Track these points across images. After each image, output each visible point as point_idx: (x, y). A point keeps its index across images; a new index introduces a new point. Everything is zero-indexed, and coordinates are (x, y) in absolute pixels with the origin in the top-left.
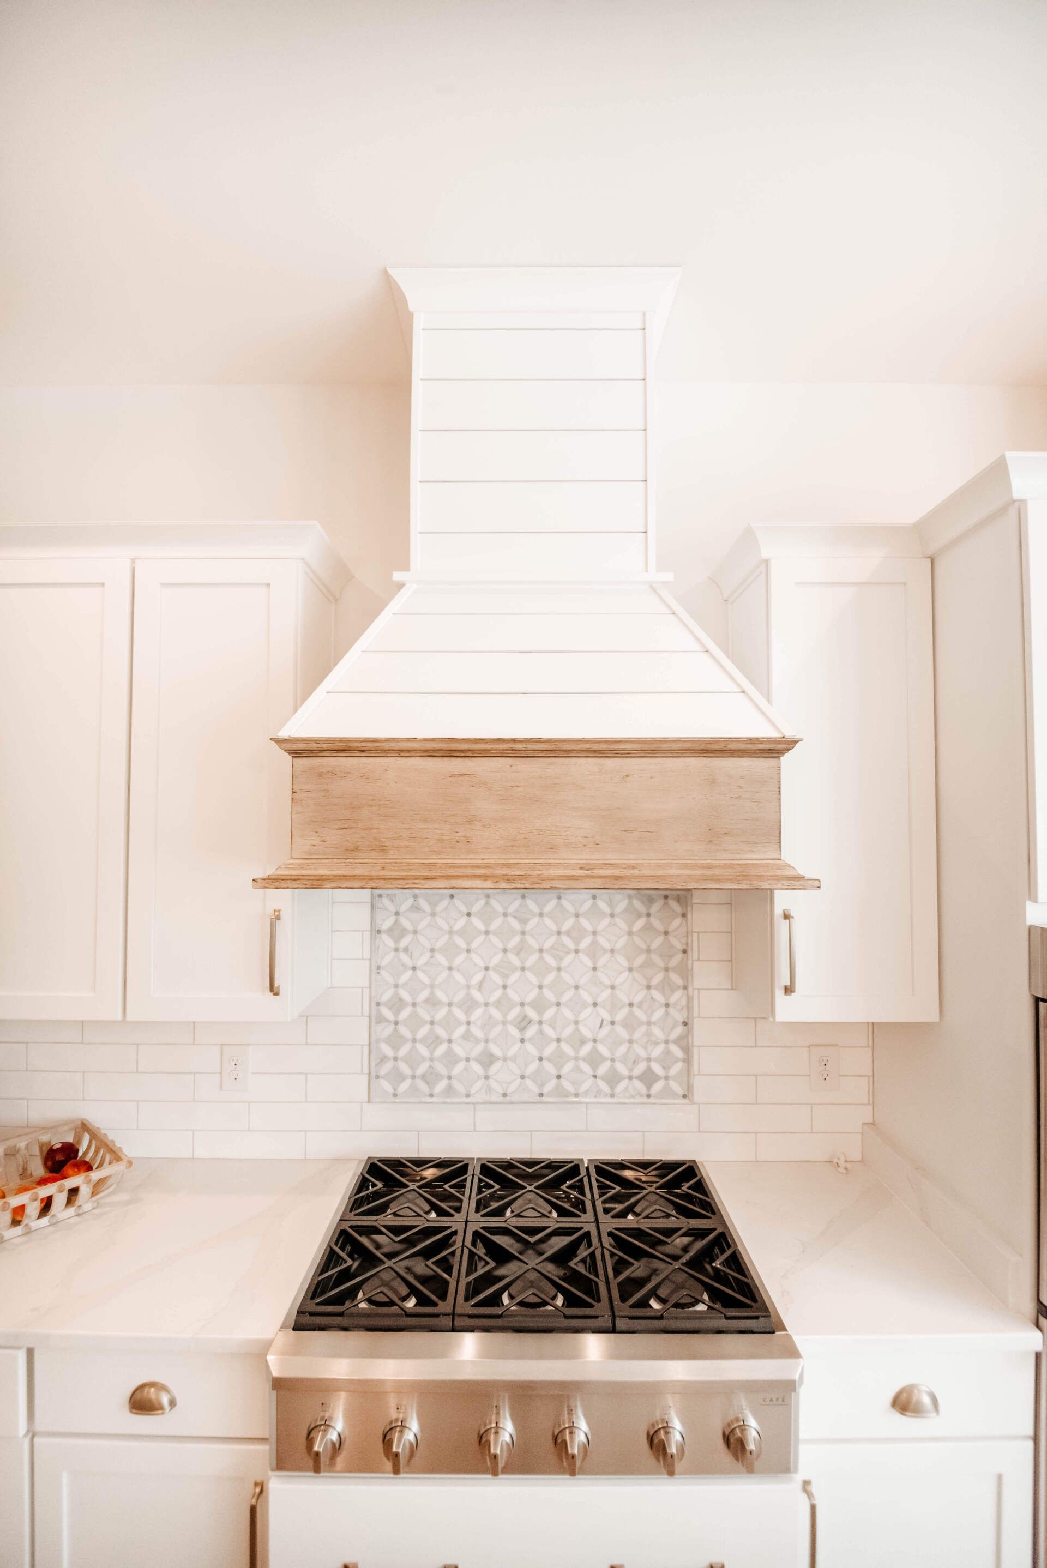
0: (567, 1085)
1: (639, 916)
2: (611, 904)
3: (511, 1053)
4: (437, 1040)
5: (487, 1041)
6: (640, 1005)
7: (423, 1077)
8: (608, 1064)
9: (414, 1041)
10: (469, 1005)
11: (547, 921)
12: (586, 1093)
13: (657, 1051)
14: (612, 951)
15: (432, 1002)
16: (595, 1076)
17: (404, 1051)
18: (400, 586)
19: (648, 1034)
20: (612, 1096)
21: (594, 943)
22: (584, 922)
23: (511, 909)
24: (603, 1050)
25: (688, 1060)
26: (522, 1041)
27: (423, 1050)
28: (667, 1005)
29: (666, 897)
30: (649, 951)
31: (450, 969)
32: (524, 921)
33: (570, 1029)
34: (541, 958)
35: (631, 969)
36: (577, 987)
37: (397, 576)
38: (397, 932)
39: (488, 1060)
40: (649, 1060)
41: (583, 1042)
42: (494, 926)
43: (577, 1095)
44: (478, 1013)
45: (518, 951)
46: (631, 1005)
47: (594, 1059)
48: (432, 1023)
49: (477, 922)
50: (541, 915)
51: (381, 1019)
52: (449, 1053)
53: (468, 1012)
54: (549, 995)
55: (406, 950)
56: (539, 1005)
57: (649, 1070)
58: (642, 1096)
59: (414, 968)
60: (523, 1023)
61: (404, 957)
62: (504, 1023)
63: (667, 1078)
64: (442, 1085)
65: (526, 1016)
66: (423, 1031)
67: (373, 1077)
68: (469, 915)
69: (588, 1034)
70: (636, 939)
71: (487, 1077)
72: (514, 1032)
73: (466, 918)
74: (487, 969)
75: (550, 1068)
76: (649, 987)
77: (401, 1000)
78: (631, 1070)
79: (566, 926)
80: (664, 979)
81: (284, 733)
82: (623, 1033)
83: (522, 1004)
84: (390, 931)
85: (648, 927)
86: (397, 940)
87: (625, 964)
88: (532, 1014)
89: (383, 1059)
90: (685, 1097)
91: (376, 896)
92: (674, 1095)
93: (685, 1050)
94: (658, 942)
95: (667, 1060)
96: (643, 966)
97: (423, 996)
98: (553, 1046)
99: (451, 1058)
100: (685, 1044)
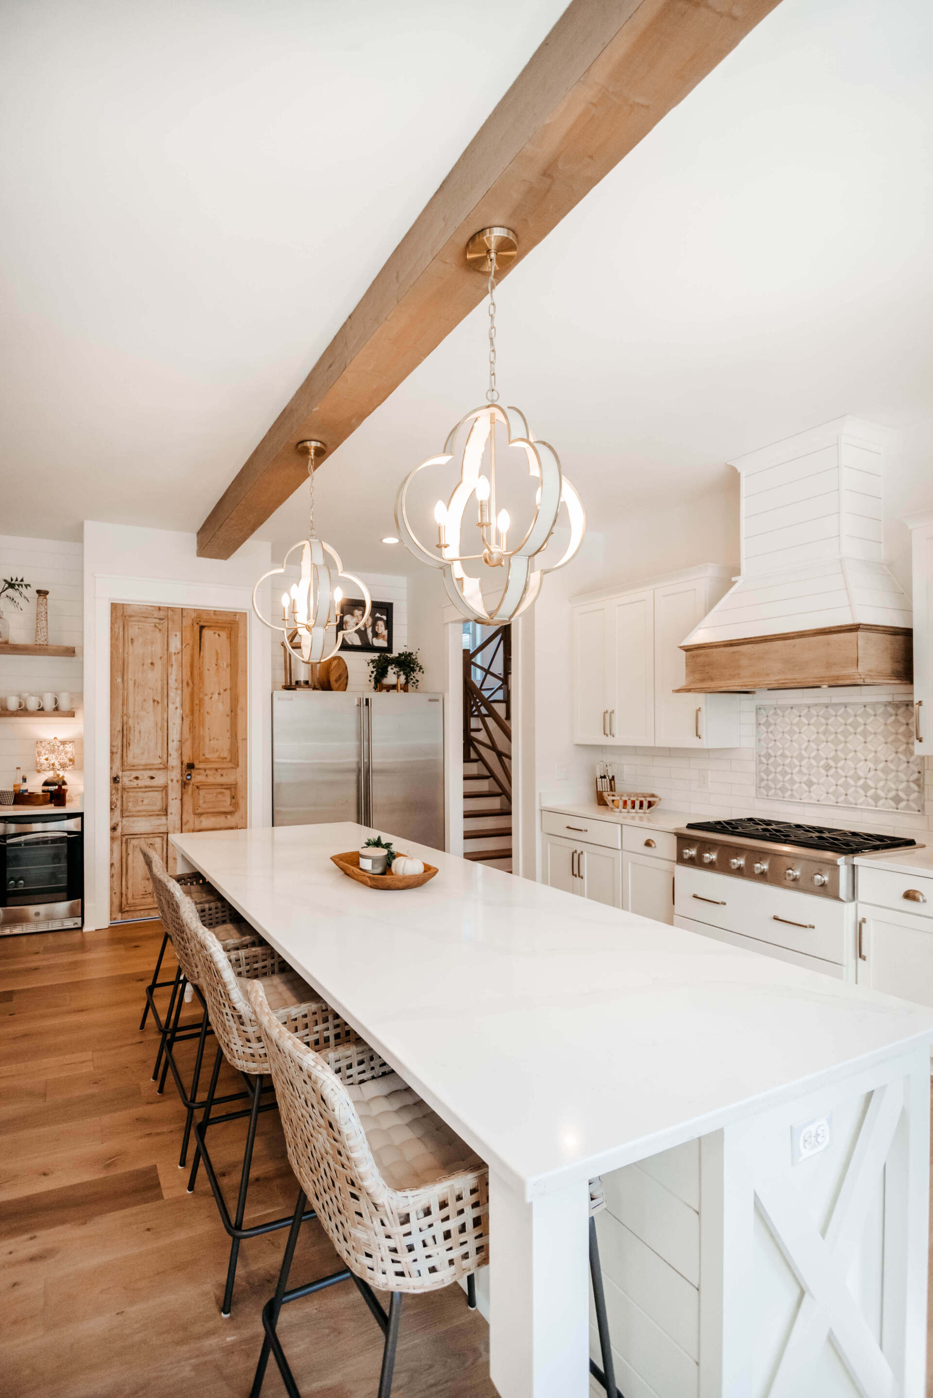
0: (851, 799)
2: (874, 709)
3: (822, 781)
4: (786, 773)
5: (810, 775)
6: (892, 761)
7: (780, 789)
8: (874, 790)
9: (776, 773)
10: (801, 758)
11: (839, 718)
12: (861, 804)
13: (903, 786)
14: (875, 733)
15: (783, 756)
16: (866, 796)
17: (771, 777)
19: (897, 776)
20: (876, 807)
21: (865, 729)
22: (860, 719)
23: (821, 713)
24: (871, 783)
25: (923, 792)
26: (827, 776)
28: (908, 762)
30: (897, 734)
31: (791, 741)
32: (827, 719)
33: (852, 771)
34: (836, 737)
35: (887, 743)
36: (855, 751)
38: (768, 724)
39: (810, 784)
40: (897, 790)
41: (860, 778)
42: (812, 721)
43: (856, 804)
44: (804, 762)
45: (824, 733)
46: (886, 761)
47: (865, 787)
48: (784, 765)
49: (804, 720)
50: (836, 716)
51: (761, 763)
52: (791, 779)
53: (800, 761)
54: (841, 755)
55: (771, 732)
56: (836, 759)
57: (897, 795)
58: (893, 808)
59: (775, 741)
60: (828, 767)
61: (770, 735)
62: (818, 767)
63: (908, 800)
64: (789, 794)
65: (829, 764)
66: (780, 769)
67: (758, 787)
68: (800, 716)
69: (861, 774)
70: (890, 728)
71: (810, 792)
72: (823, 772)
73: (799, 718)
74: (809, 741)
75: (841, 790)
76: (897, 752)
77: (770, 754)
78: (887, 795)
79: (850, 720)
80: (906, 749)
82: (882, 775)
83: (826, 758)
84: (764, 724)
85: (897, 721)
86: (767, 728)
87: (883, 740)
89: (762, 780)
90: (919, 811)
91: (758, 709)
92: (913, 810)
93: (919, 786)
94: (903, 729)
95: (908, 791)
96: (893, 741)
97: (779, 753)
98: (843, 779)
99: (792, 782)
100: (917, 782)
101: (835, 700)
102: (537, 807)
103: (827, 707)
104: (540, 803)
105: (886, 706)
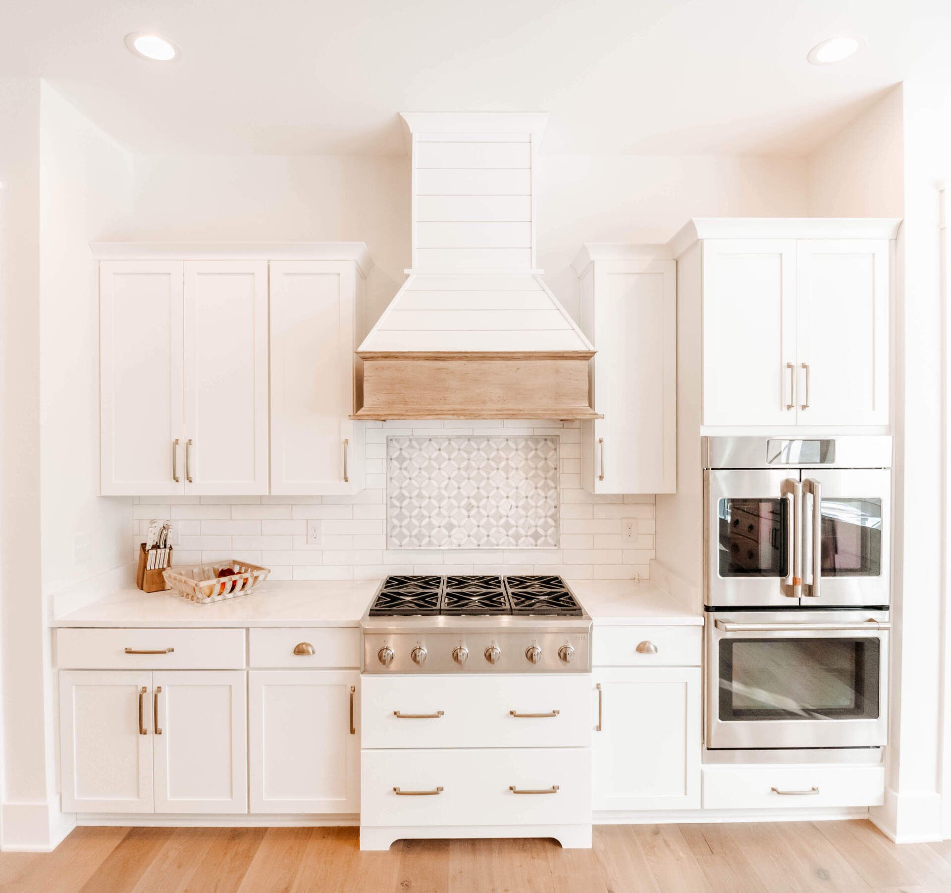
0: (493, 541)
1: (531, 450)
2: (516, 444)
3: (463, 523)
4: (423, 517)
5: (450, 517)
6: (532, 497)
7: (416, 536)
8: (514, 529)
9: (411, 517)
10: (440, 498)
11: (482, 453)
12: (503, 544)
13: (541, 522)
14: (517, 469)
15: (420, 496)
16: (508, 535)
17: (404, 523)
18: (408, 277)
19: (536, 513)
20: (517, 545)
21: (507, 465)
22: (502, 454)
23: (462, 447)
24: (512, 522)
25: (557, 527)
26: (469, 517)
27: (415, 522)
28: (546, 497)
29: (546, 440)
30: (536, 469)
31: (430, 479)
32: (469, 453)
33: (494, 510)
34: (478, 473)
35: (527, 478)
36: (498, 488)
38: (401, 459)
39: (450, 527)
40: (536, 526)
41: (501, 517)
42: (453, 456)
43: (498, 545)
44: (444, 503)
45: (467, 468)
46: (527, 497)
47: (507, 526)
48: (420, 507)
49: (444, 454)
50: (478, 450)
51: (393, 506)
52: (429, 523)
53: (440, 501)
54: (483, 492)
55: (406, 469)
56: (478, 498)
57: (536, 532)
58: (532, 545)
59: (410, 479)
60: (469, 507)
61: (405, 473)
62: (459, 507)
63: (546, 536)
64: (426, 540)
65: (470, 504)
66: (415, 512)
67: (388, 536)
68: (440, 450)
69: (503, 512)
70: (530, 463)
71: (450, 536)
72: (465, 513)
73: (438, 451)
74: (449, 478)
75: (483, 531)
76: (536, 488)
77: (403, 495)
78: (527, 532)
79: (492, 455)
80: (544, 483)
82: (522, 512)
83: (469, 498)
84: (397, 459)
85: (536, 456)
86: (401, 464)
87: (524, 476)
88: (474, 502)
89: (394, 527)
90: (555, 545)
91: (389, 440)
92: (549, 544)
93: (556, 521)
94: (541, 464)
95: (545, 527)
96: (533, 477)
97: (415, 493)
98: (485, 519)
99: (430, 526)
100: (556, 518)
101: (477, 433)
102: (46, 624)
103: (469, 440)
104: (52, 614)
105: (526, 440)
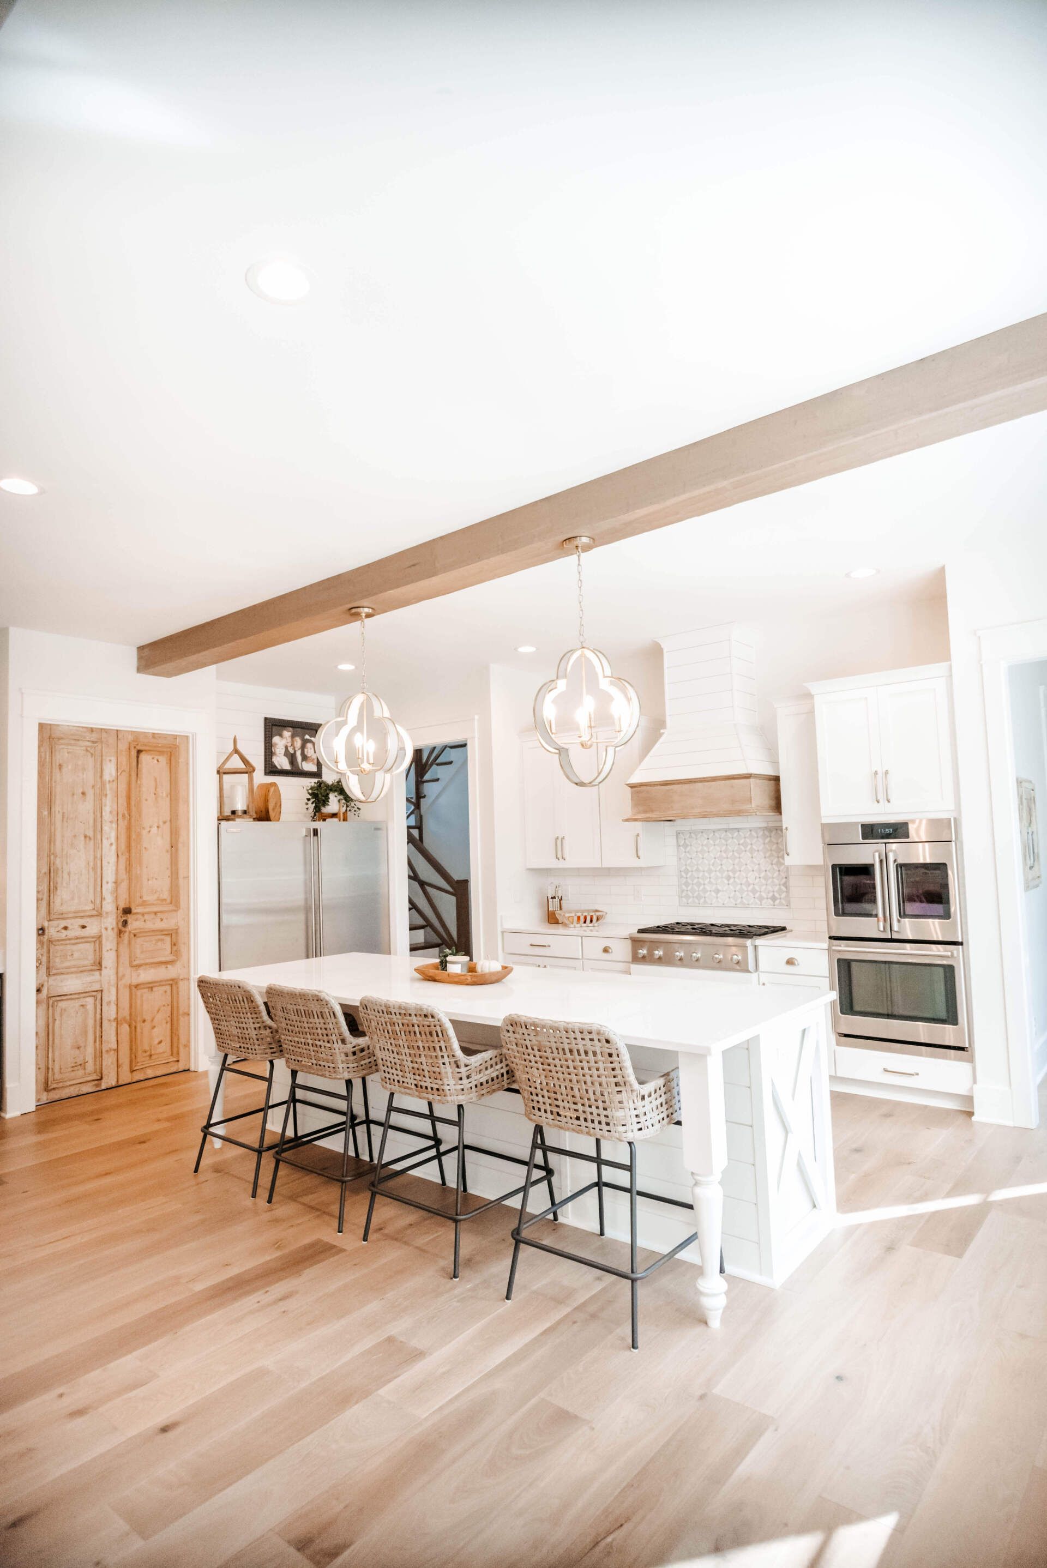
0: (746, 901)
1: (767, 837)
2: (757, 833)
3: (725, 889)
4: (700, 884)
5: (717, 884)
6: (769, 871)
7: (696, 897)
8: (759, 893)
9: (693, 884)
10: (710, 871)
11: (735, 840)
12: (752, 904)
13: (777, 888)
14: (758, 851)
15: (698, 870)
16: (755, 897)
17: (689, 888)
18: (663, 733)
19: (773, 882)
20: (761, 905)
21: (751, 848)
22: (748, 840)
23: (722, 836)
24: (757, 888)
25: (788, 892)
26: (729, 884)
27: (696, 888)
28: (779, 871)
29: (777, 830)
30: (771, 850)
31: (703, 858)
32: (726, 841)
33: (745, 880)
34: (734, 854)
35: (765, 857)
36: (746, 865)
37: (662, 731)
38: (685, 846)
39: (717, 891)
40: (773, 891)
41: (749, 885)
42: (717, 843)
43: (748, 904)
44: (713, 874)
45: (725, 851)
46: (766, 871)
47: (754, 891)
48: (698, 878)
49: (711, 842)
50: (733, 838)
51: (682, 877)
52: (704, 888)
53: (710, 874)
54: (737, 867)
55: (688, 852)
56: (734, 871)
57: (774, 895)
58: (771, 905)
59: (692, 858)
60: (729, 878)
61: (689, 855)
62: (722, 878)
63: (780, 898)
64: (702, 900)
65: (729, 876)
66: (695, 881)
67: (680, 897)
69: (751, 881)
70: (767, 846)
72: (726, 882)
73: (707, 840)
74: (715, 858)
75: (739, 894)
76: (772, 864)
77: (688, 869)
78: (767, 895)
79: (742, 841)
80: (777, 861)
81: (628, 782)
82: (763, 881)
83: (728, 871)
84: (683, 846)
85: (771, 841)
86: (685, 849)
87: (763, 855)
88: (731, 874)
89: (683, 891)
90: (786, 905)
91: (678, 834)
92: (783, 905)
93: (786, 887)
95: (780, 891)
96: (769, 856)
97: (694, 869)
98: (739, 886)
99: (705, 891)
100: (785, 885)
101: (732, 826)
102: (499, 930)
103: (726, 831)
104: (502, 925)
105: (764, 830)
